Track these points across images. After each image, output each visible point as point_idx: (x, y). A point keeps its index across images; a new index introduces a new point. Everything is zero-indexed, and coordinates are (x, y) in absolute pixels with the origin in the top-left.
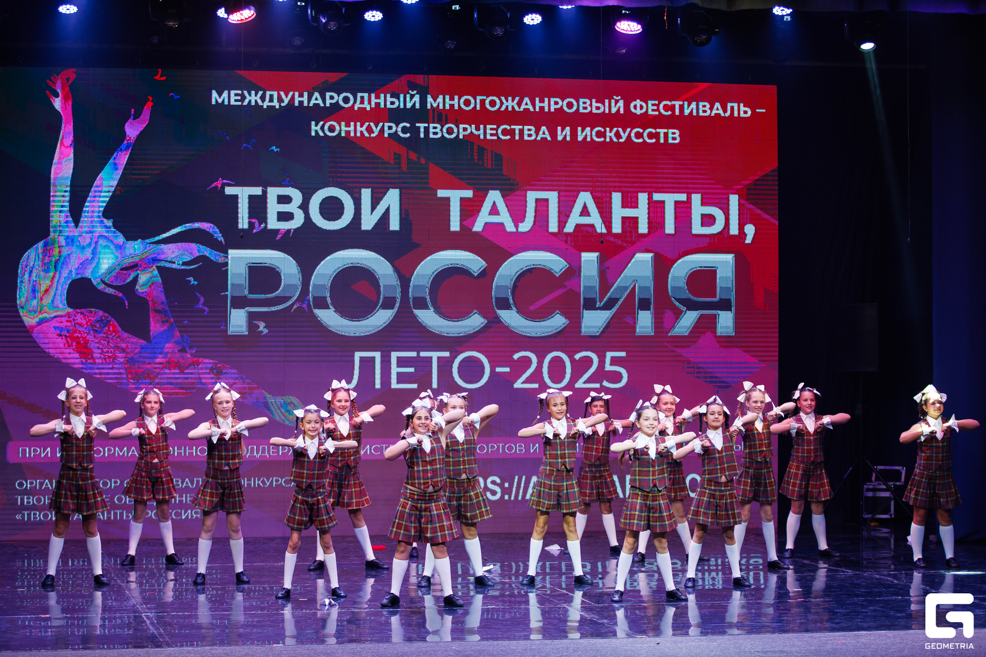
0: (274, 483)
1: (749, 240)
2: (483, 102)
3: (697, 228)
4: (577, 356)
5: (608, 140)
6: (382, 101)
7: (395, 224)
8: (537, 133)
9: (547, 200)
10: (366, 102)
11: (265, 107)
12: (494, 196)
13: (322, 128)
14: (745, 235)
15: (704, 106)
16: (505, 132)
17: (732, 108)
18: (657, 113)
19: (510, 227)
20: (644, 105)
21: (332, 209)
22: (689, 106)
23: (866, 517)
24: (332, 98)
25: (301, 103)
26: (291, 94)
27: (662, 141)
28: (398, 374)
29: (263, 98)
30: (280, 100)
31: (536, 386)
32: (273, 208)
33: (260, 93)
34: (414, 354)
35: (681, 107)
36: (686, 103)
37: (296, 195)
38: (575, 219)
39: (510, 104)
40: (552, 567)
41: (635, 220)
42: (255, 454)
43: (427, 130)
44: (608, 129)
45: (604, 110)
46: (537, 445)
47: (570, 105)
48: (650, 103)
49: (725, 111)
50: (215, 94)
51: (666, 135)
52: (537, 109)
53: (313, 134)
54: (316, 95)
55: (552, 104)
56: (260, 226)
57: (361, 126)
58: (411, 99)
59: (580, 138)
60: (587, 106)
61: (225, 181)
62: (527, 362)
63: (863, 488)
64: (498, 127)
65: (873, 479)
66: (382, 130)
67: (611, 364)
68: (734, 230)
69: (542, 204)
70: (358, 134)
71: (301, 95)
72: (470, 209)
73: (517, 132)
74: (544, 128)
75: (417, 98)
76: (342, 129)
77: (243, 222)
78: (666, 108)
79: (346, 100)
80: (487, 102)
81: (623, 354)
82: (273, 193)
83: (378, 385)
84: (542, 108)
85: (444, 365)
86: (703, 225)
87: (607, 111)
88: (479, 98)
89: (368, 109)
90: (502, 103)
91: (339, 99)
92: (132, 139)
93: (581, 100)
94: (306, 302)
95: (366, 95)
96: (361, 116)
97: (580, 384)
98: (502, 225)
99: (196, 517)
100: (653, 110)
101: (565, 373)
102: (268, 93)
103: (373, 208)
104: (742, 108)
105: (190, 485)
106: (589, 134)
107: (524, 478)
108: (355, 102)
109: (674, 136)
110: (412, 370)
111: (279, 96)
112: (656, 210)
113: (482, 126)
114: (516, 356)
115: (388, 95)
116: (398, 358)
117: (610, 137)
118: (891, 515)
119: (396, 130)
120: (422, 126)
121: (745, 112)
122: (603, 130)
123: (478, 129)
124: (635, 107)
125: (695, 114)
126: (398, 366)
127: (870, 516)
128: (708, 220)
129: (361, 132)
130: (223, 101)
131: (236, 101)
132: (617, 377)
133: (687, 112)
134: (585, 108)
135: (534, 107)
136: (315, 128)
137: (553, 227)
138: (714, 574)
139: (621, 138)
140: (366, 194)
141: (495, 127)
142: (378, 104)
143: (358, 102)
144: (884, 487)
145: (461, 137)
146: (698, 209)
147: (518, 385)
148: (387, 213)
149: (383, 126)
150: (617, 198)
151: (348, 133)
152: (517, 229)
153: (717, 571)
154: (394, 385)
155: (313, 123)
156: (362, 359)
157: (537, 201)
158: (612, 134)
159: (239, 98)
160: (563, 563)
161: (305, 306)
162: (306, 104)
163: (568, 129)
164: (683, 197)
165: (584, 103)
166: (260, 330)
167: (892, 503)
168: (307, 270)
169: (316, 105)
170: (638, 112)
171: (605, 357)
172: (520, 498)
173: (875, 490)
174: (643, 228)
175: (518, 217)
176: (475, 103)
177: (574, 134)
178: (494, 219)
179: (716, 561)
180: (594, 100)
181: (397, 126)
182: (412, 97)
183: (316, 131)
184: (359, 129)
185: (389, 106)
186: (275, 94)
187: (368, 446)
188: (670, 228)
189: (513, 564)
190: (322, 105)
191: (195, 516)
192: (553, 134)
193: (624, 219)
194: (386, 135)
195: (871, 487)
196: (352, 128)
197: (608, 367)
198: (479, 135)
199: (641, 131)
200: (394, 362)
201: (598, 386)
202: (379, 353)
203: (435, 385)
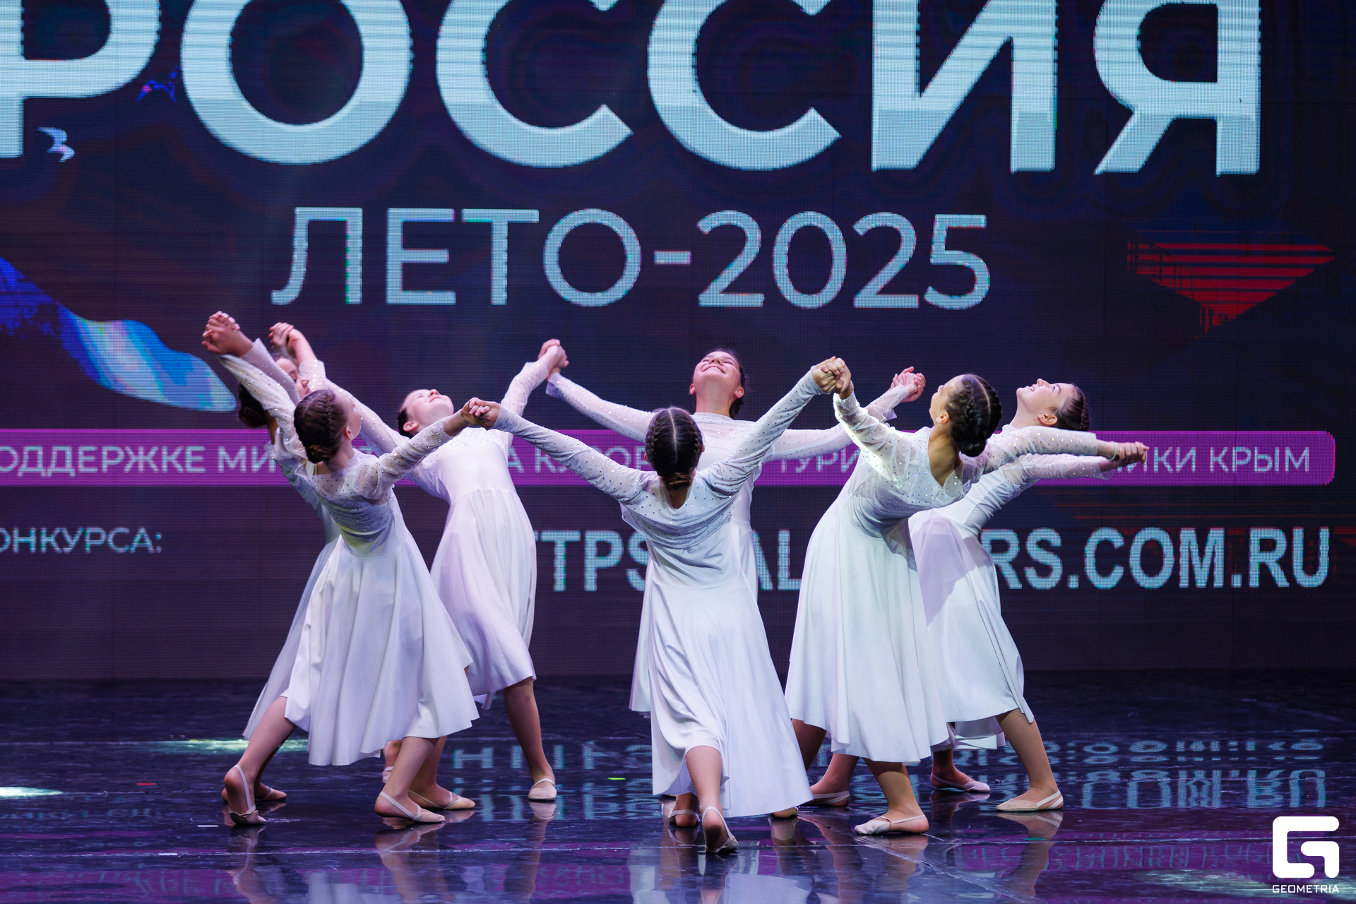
0: (89, 542)
4: (863, 226)
28: (408, 268)
31: (756, 300)
34: (445, 214)
42: (40, 468)
62: (732, 239)
67: (950, 245)
81: (980, 221)
83: (354, 294)
85: (525, 243)
97: (869, 297)
101: (830, 266)
110: (442, 256)
114: (707, 224)
116: (408, 227)
126: (407, 245)
132: (961, 280)
138: (1200, 775)
147: (713, 296)
153: (1208, 769)
154: (396, 294)
156: (313, 226)
171: (932, 227)
179: (1207, 744)
200: (394, 235)
201: (910, 301)
202: (359, 211)
203: (499, 296)
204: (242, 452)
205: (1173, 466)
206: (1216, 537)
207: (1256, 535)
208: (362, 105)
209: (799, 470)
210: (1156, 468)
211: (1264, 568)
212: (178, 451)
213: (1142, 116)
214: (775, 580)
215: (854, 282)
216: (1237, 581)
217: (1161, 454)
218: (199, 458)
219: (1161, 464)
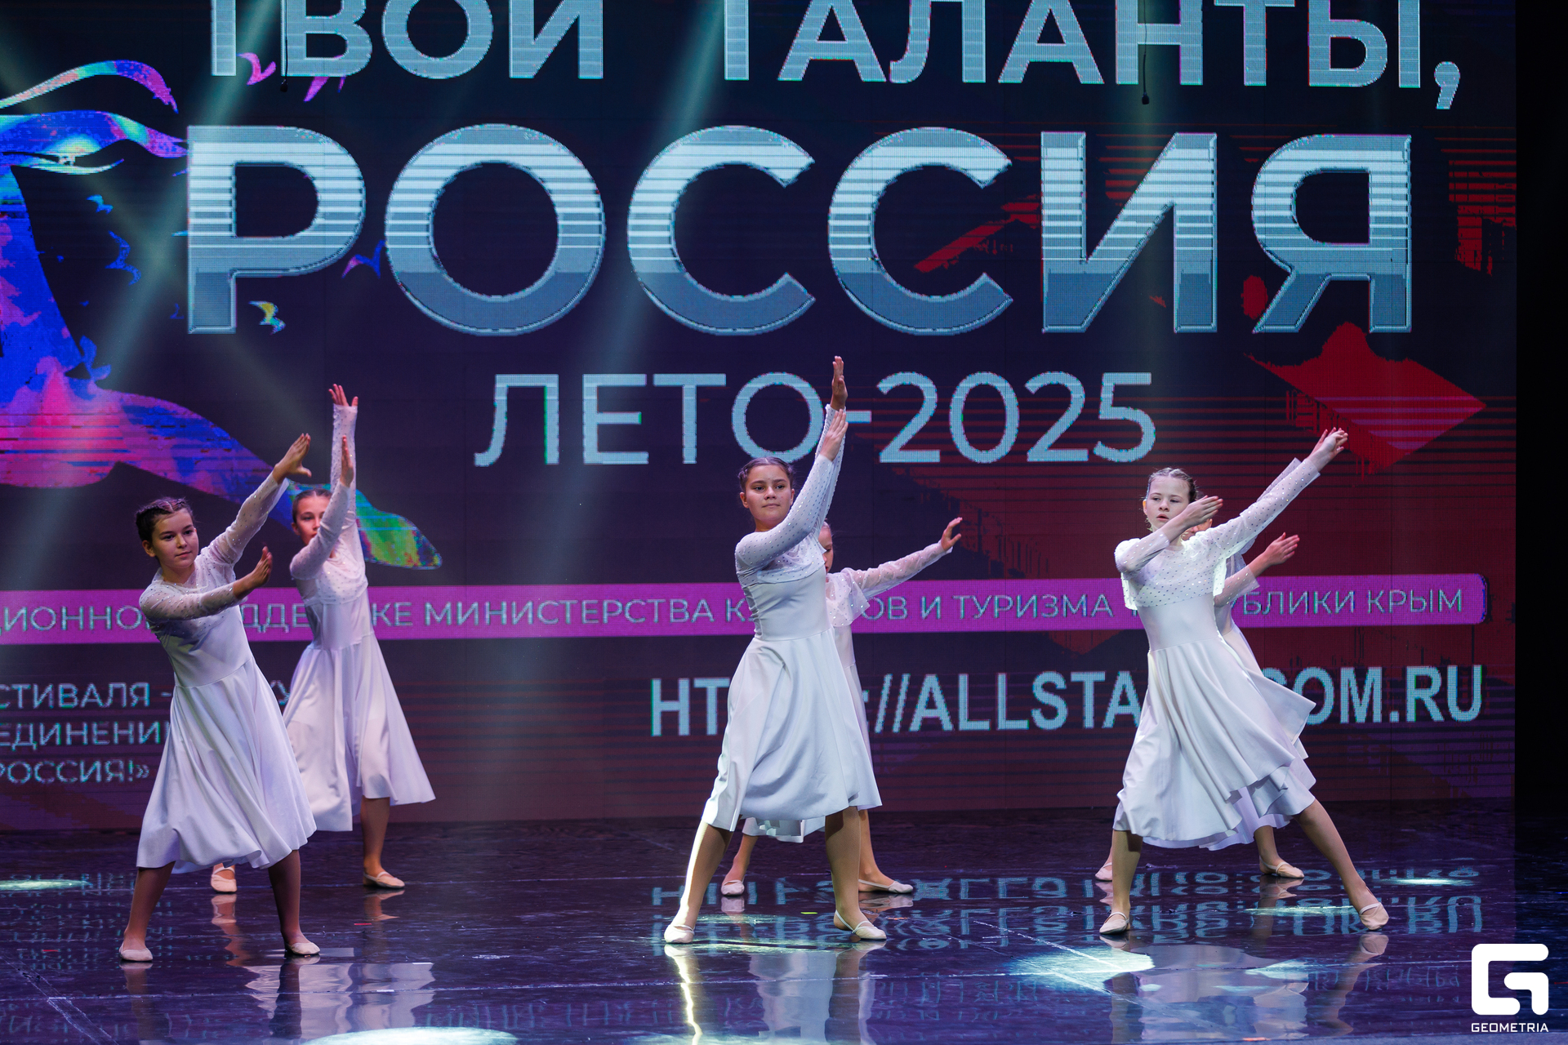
1: (1445, 102)
3: (1322, 73)
4: (1033, 385)
7: (591, 65)
9: (958, 7)
14: (1437, 89)
19: (870, 71)
21: (438, 27)
28: (602, 429)
31: (933, 456)
32: (296, 25)
34: (639, 380)
38: (1028, 49)
40: (974, 890)
41: (1172, 54)
42: (256, 625)
46: (938, 599)
56: (265, 66)
62: (910, 398)
67: (1116, 404)
68: (1409, 77)
69: (946, 18)
72: (774, 28)
77: (225, 60)
81: (1145, 378)
83: (552, 456)
85: (714, 405)
86: (1333, 65)
94: (377, 255)
97: (1041, 452)
98: (850, 65)
99: (115, 779)
101: (1003, 423)
103: (539, 24)
105: (99, 701)
107: (906, 678)
110: (634, 418)
112: (1223, 29)
114: (885, 385)
116: (601, 390)
126: (602, 408)
128: (1347, 52)
132: (1127, 435)
137: (974, 71)
146: (1324, 27)
147: (892, 454)
148: (572, 34)
152: (887, 74)
154: (592, 454)
156: (512, 392)
157: (935, 7)
160: (1002, 882)
161: (374, 264)
166: (265, 321)
168: (379, 176)
171: (1100, 385)
172: (896, 728)
174: (1192, 73)
175: (889, 43)
178: (832, 51)
187: (530, 604)
188: (1254, 72)
191: (111, 775)
193: (1146, 51)
197: (1108, 411)
200: (590, 399)
201: (1080, 455)
202: (555, 377)
203: (690, 456)
204: (448, 606)
205: (1332, 607)
206: (1375, 675)
207: (1412, 672)
208: (558, 276)
209: (976, 617)
210: (1316, 611)
211: (1420, 704)
212: (387, 606)
213: (1299, 276)
214: (954, 718)
215: (1029, 434)
216: (1394, 717)
217: (1320, 598)
218: (407, 614)
219: (1320, 606)
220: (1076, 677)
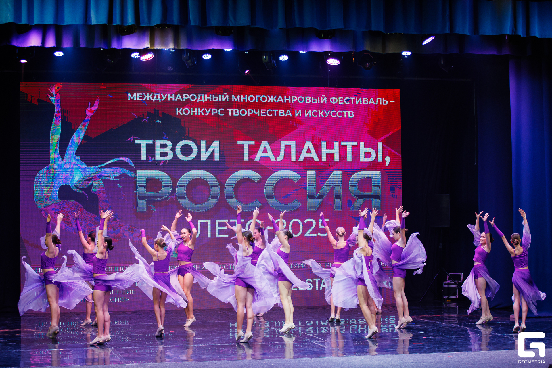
1: (387, 164)
2: (259, 98)
3: (363, 159)
4: (306, 221)
5: (319, 116)
6: (210, 98)
7: (217, 158)
8: (285, 113)
9: (290, 146)
10: (203, 98)
11: (154, 101)
12: (265, 144)
13: (182, 111)
14: (386, 162)
15: (365, 100)
16: (270, 113)
17: (379, 100)
18: (343, 103)
19: (273, 159)
20: (336, 99)
21: (186, 151)
22: (358, 100)
23: (444, 297)
24: (186, 96)
25: (171, 99)
26: (166, 95)
27: (345, 116)
28: (219, 230)
29: (153, 97)
30: (161, 98)
32: (158, 150)
33: (152, 94)
35: (354, 100)
36: (357, 99)
37: (169, 144)
38: (304, 155)
39: (272, 99)
41: (333, 155)
43: (232, 112)
44: (319, 111)
45: (318, 102)
47: (301, 99)
48: (339, 98)
49: (375, 102)
50: (129, 95)
51: (347, 114)
52: (285, 102)
53: (177, 114)
54: (179, 95)
55: (291, 99)
56: (152, 158)
57: (201, 110)
58: (224, 97)
59: (306, 115)
60: (309, 100)
61: (135, 137)
63: (443, 283)
64: (267, 110)
65: (448, 279)
66: (211, 112)
68: (380, 159)
69: (288, 148)
70: (199, 114)
71: (171, 95)
72: (253, 150)
73: (276, 112)
74: (288, 111)
75: (227, 96)
76: (191, 112)
77: (144, 157)
78: (347, 100)
79: (193, 98)
80: (261, 98)
82: (158, 143)
83: (209, 236)
84: (288, 101)
86: (365, 157)
87: (319, 102)
88: (257, 96)
89: (204, 102)
90: (268, 99)
91: (190, 97)
92: (89, 117)
93: (306, 97)
94: (174, 196)
95: (203, 95)
96: (200, 105)
97: (307, 235)
98: (269, 158)
100: (341, 102)
101: (300, 229)
102: (155, 95)
103: (207, 150)
104: (384, 101)
106: (310, 113)
108: (197, 99)
109: (351, 114)
111: (161, 96)
112: (343, 150)
113: (259, 110)
115: (213, 95)
116: (219, 222)
117: (320, 115)
118: (457, 297)
119: (217, 112)
120: (230, 110)
121: (385, 102)
122: (317, 111)
123: (257, 111)
124: (332, 100)
125: (361, 103)
126: (219, 226)
127: (447, 297)
128: (368, 154)
129: (201, 113)
130: (134, 98)
131: (140, 98)
133: (357, 103)
134: (308, 101)
135: (284, 100)
136: (178, 111)
137: (293, 159)
139: (326, 115)
140: (203, 143)
141: (265, 110)
142: (208, 99)
143: (199, 98)
144: (453, 283)
145: (249, 115)
146: (363, 149)
148: (213, 152)
149: (211, 110)
150: (324, 144)
151: (194, 113)
152: (276, 159)
154: (217, 236)
155: (177, 109)
156: (202, 223)
157: (286, 146)
158: (321, 114)
159: (141, 97)
161: (174, 198)
162: (173, 100)
163: (300, 112)
164: (355, 144)
165: (308, 98)
166: (152, 209)
167: (457, 291)
168: (175, 180)
169: (179, 100)
170: (334, 103)
171: (319, 221)
173: (448, 284)
174: (337, 159)
175: (276, 153)
176: (255, 99)
177: (303, 113)
178: (265, 155)
180: (312, 97)
181: (218, 110)
182: (225, 96)
183: (179, 113)
184: (199, 111)
185: (214, 100)
186: (159, 95)
188: (349, 159)
189: (276, 322)
190: (181, 100)
191: (121, 300)
192: (293, 113)
193: (327, 154)
194: (213, 114)
195: (447, 283)
196: (196, 111)
197: (320, 226)
198: (257, 114)
199: (335, 112)
200: (217, 224)
201: (315, 235)
202: (210, 220)
209: (294, 268)
215: (304, 232)
220: (314, 280)
